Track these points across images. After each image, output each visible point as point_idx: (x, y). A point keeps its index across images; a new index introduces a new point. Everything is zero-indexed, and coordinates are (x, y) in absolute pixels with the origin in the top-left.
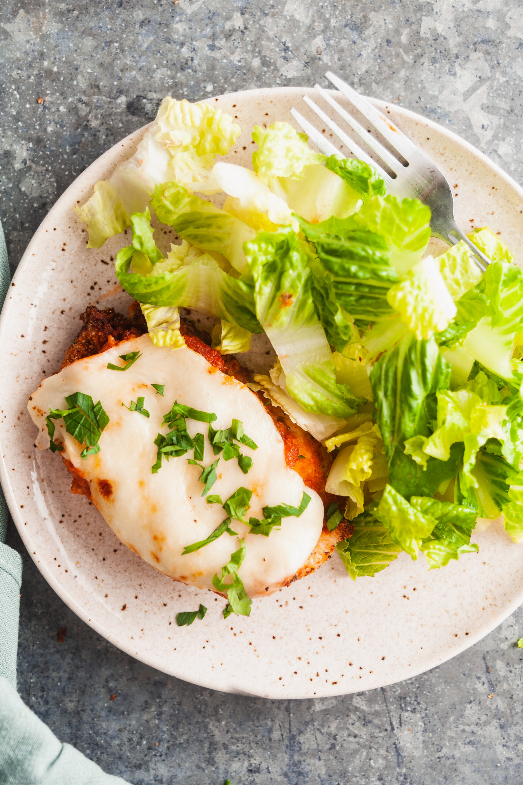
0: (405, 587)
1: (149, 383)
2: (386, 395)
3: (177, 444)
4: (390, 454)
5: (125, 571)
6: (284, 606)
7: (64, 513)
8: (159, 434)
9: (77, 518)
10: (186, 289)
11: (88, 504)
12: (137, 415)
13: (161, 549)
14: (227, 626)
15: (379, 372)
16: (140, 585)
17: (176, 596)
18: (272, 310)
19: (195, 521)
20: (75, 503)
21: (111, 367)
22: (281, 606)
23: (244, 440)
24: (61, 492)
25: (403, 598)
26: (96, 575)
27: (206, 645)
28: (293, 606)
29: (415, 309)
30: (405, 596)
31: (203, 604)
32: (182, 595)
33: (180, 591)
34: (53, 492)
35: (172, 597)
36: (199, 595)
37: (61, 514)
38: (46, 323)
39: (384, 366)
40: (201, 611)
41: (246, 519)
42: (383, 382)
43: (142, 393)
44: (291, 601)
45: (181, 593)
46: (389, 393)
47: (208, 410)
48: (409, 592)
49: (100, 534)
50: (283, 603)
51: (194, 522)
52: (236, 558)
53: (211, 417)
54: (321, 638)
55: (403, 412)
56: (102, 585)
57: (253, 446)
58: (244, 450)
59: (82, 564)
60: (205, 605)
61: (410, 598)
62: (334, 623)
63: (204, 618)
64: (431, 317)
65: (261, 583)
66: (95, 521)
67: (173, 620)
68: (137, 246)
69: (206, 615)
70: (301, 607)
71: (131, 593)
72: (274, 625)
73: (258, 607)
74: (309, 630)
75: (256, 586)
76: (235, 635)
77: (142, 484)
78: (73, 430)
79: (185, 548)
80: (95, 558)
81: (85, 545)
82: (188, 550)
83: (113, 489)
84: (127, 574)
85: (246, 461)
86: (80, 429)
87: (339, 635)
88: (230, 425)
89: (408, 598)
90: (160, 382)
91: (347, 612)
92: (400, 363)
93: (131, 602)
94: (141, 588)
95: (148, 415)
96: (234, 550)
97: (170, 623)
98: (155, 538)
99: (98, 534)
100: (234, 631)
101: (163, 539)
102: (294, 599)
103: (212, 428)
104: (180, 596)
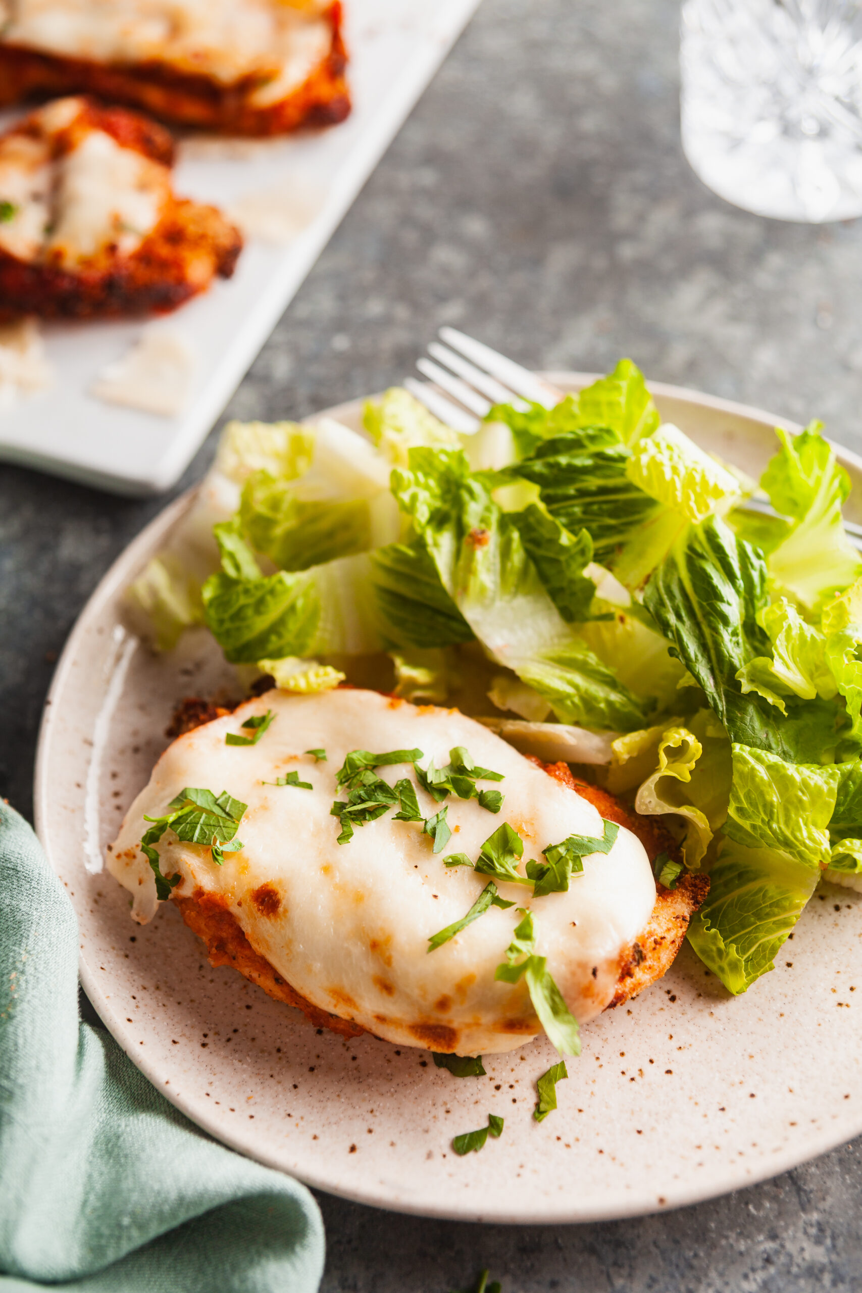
0: (834, 991)
1: (300, 752)
2: (679, 617)
3: (370, 800)
4: (720, 708)
5: (338, 1096)
6: (638, 1078)
7: (207, 1032)
8: (335, 802)
9: (231, 1035)
10: (322, 614)
11: (245, 1009)
12: (292, 790)
13: (388, 961)
14: (549, 1137)
15: (656, 595)
16: (372, 1111)
17: (441, 1112)
18: (462, 563)
19: (435, 896)
20: (221, 1012)
21: (232, 740)
22: (633, 1079)
23: (478, 773)
24: (192, 1001)
25: (839, 1008)
26: (288, 1112)
27: (521, 1171)
28: (654, 1073)
29: (675, 470)
30: (840, 1004)
31: (494, 1114)
32: (452, 1109)
33: (445, 1103)
34: (179, 1003)
35: (435, 1117)
36: (483, 1101)
37: (201, 1034)
38: (113, 767)
39: (661, 584)
40: (495, 1125)
41: (521, 874)
42: (668, 603)
43: (290, 768)
44: (647, 1067)
45: (448, 1106)
46: (683, 613)
47: (407, 745)
48: (844, 995)
49: (279, 1050)
50: (635, 1074)
51: (434, 899)
52: (523, 933)
53: (416, 754)
54: (723, 1109)
55: (715, 630)
56: (302, 1123)
57: (496, 777)
58: (481, 786)
59: (258, 1100)
60: (497, 1113)
61: (850, 1004)
62: (737, 1080)
63: (503, 1134)
64: (703, 477)
65: (582, 965)
66: (264, 1032)
67: (447, 1150)
68: (231, 571)
69: (504, 1129)
70: (669, 1072)
71: (359, 1126)
72: (633, 1113)
73: (592, 1093)
74: (696, 1104)
75: (573, 974)
76: (568, 1146)
77: (327, 869)
78: (190, 835)
79: (430, 940)
80: (280, 1088)
81: (257, 1072)
82: (435, 943)
83: (281, 895)
84: (343, 1100)
85: (490, 797)
86: (202, 829)
87: (752, 1096)
88: (448, 760)
89: (847, 1005)
90: (316, 745)
91: (751, 1057)
92: (683, 572)
93: (362, 1140)
94: (375, 1116)
95: (309, 787)
96: (516, 924)
97: (444, 1156)
98: (374, 946)
99: (274, 1051)
100: (564, 1140)
101: (388, 940)
102: (651, 1061)
103: (421, 770)
104: (448, 1112)
